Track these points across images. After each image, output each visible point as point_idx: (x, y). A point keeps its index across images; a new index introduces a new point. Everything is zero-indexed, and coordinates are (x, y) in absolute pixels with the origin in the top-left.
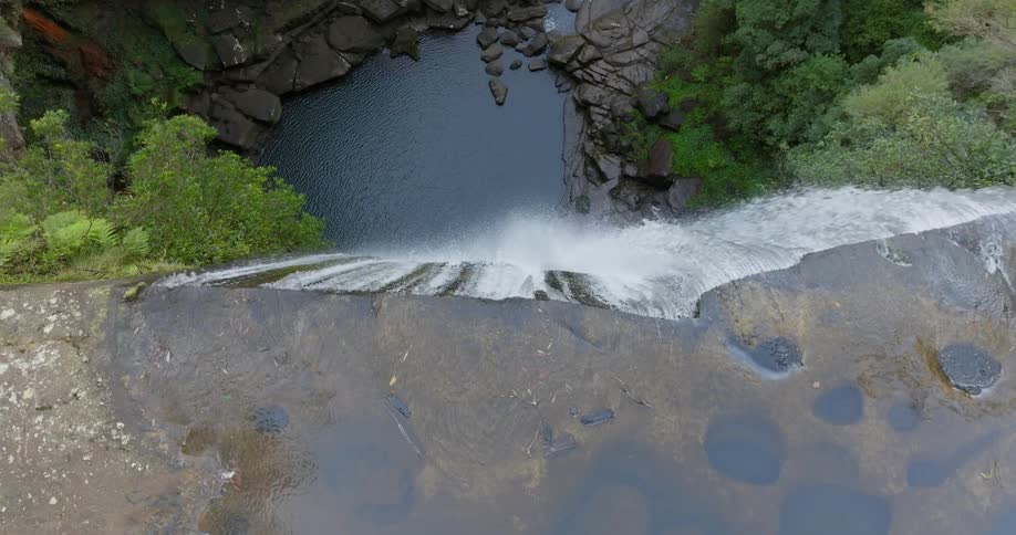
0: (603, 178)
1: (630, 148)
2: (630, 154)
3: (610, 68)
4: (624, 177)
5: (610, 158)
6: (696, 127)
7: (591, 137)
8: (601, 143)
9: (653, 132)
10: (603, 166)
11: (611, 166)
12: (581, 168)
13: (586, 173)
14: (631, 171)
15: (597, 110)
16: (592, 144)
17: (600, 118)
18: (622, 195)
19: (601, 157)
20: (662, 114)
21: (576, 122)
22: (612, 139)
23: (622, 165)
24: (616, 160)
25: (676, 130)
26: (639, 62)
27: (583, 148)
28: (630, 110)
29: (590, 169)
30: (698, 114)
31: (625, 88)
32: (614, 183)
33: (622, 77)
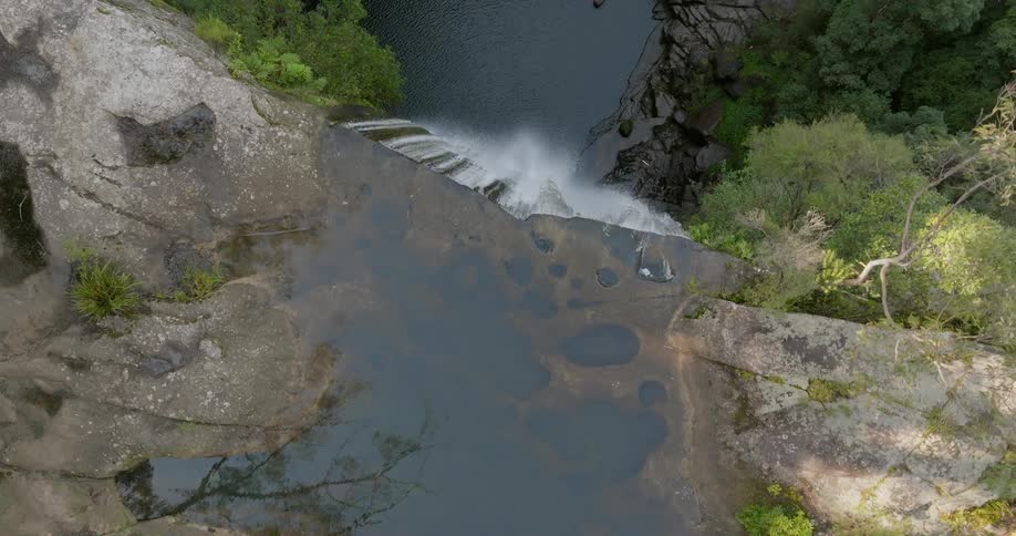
0: (655, 113)
1: (689, 97)
2: (686, 102)
3: (707, 15)
4: (672, 120)
5: (668, 98)
6: (752, 104)
7: (662, 72)
8: (667, 81)
9: (715, 92)
10: (659, 101)
11: (666, 105)
12: (641, 95)
13: (642, 102)
14: (680, 117)
15: (678, 49)
16: (659, 78)
17: (677, 58)
18: (662, 135)
19: (661, 93)
20: (729, 80)
21: (656, 51)
22: (678, 82)
23: (675, 109)
24: (673, 102)
25: (735, 99)
26: (735, 22)
27: (650, 79)
28: (705, 62)
29: (647, 99)
30: (759, 93)
31: (711, 40)
32: (660, 122)
33: (714, 29)
